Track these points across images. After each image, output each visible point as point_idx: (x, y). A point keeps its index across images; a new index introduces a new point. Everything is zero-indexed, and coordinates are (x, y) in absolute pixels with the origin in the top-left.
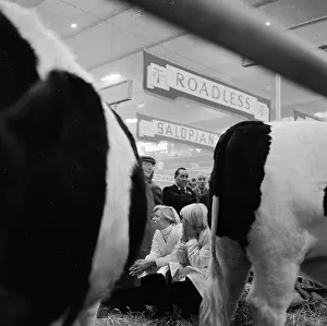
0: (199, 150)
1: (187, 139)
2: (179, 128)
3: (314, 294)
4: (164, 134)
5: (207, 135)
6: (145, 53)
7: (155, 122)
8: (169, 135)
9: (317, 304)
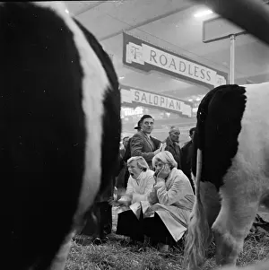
0: (168, 114)
1: (159, 105)
2: (153, 96)
3: (258, 227)
4: (140, 101)
5: (175, 101)
6: (124, 34)
7: (133, 91)
8: (144, 102)
9: (262, 236)
